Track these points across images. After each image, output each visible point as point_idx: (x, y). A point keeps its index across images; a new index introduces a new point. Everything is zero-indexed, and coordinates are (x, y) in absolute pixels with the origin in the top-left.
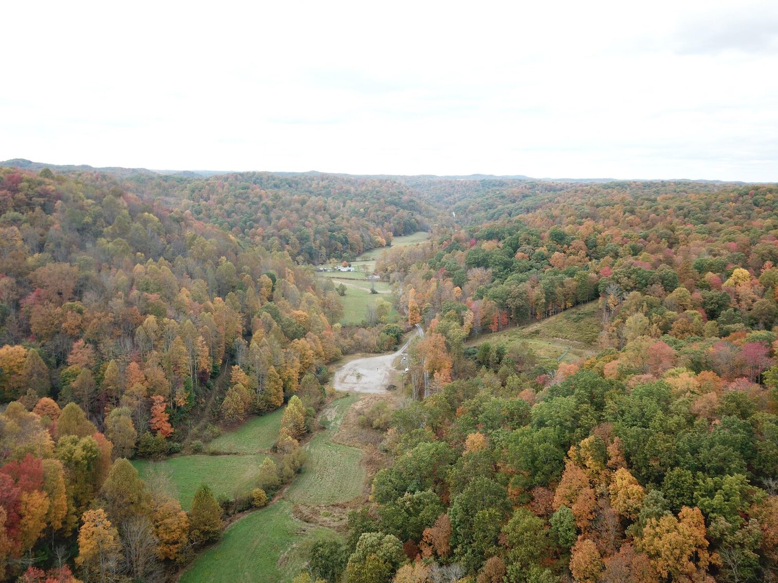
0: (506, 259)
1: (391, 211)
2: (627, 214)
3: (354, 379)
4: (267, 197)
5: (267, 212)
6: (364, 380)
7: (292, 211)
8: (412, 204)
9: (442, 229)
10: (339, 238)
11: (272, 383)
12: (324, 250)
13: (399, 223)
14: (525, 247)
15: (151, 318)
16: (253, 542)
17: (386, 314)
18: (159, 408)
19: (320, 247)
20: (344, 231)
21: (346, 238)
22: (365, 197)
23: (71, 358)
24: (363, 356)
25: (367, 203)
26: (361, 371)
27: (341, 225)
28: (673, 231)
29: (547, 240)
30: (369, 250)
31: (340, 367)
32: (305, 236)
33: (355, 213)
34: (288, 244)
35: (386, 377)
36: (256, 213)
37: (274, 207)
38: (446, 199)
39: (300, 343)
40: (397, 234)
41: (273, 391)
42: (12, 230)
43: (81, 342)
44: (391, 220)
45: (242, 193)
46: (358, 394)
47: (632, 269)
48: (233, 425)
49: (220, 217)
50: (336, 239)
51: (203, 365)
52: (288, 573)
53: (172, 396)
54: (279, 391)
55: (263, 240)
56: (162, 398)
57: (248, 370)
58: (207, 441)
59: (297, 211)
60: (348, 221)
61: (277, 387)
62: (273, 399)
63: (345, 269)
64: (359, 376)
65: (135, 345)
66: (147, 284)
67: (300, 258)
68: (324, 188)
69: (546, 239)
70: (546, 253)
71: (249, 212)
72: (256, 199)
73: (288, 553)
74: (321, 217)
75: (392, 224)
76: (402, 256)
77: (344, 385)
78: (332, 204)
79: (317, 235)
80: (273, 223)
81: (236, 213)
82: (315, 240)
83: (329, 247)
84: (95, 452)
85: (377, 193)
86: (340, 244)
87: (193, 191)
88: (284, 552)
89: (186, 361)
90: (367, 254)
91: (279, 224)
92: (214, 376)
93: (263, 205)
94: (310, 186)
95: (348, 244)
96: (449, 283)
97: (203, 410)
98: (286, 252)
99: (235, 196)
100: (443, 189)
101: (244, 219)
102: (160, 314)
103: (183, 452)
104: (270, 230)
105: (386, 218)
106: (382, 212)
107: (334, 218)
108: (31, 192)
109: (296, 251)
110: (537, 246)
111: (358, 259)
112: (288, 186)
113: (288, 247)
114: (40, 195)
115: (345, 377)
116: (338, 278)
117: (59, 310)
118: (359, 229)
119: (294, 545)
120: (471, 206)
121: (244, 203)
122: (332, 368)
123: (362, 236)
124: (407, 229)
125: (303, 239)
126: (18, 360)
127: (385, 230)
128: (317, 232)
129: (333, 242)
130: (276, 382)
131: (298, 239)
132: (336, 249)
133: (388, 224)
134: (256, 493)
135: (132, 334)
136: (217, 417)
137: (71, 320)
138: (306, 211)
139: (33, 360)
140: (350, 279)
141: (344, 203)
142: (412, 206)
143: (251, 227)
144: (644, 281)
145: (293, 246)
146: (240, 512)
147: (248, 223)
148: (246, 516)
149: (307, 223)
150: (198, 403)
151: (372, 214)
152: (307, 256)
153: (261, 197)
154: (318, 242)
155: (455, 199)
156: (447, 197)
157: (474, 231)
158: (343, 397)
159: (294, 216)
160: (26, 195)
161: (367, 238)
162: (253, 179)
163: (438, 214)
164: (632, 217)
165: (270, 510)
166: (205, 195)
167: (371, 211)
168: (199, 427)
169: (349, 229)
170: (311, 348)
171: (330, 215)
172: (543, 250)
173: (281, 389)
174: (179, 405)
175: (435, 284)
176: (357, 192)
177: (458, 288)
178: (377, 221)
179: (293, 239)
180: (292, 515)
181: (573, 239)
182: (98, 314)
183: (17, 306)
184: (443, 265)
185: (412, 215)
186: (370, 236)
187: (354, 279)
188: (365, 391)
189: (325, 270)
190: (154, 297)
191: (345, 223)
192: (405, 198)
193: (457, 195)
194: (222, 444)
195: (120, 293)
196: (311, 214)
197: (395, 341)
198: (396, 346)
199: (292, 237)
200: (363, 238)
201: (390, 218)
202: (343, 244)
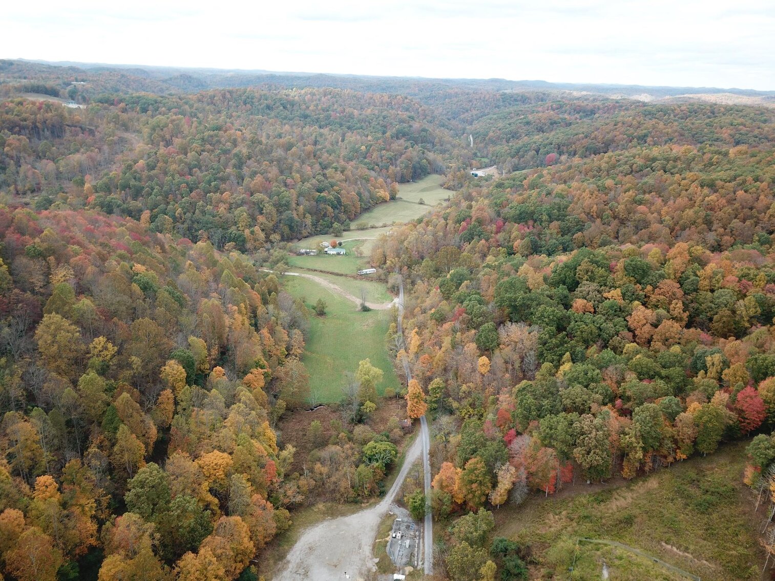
0: (560, 311)
1: (398, 150)
2: (706, 190)
4: (244, 139)
5: (239, 165)
7: (272, 161)
8: (424, 134)
9: (458, 173)
10: (329, 200)
12: (309, 220)
13: (407, 167)
14: (586, 287)
19: (304, 215)
20: (337, 188)
21: (339, 200)
22: (370, 123)
27: (333, 180)
29: (619, 276)
30: (367, 209)
32: (284, 202)
33: (355, 154)
34: (262, 214)
36: (225, 167)
37: (249, 157)
38: (462, 116)
40: (403, 180)
44: (398, 162)
45: (212, 136)
49: (177, 176)
50: (325, 200)
55: (230, 209)
59: (279, 161)
60: (343, 170)
63: (334, 251)
67: (275, 237)
68: (323, 110)
69: (620, 274)
70: (621, 302)
71: (215, 167)
72: (228, 146)
74: (309, 168)
75: (398, 168)
78: (329, 137)
79: (301, 199)
80: (245, 183)
81: (200, 169)
82: (297, 206)
83: (315, 213)
85: (384, 118)
86: (330, 208)
87: (154, 129)
90: (366, 219)
91: (251, 186)
93: (236, 155)
94: (308, 107)
95: (341, 205)
96: (470, 346)
98: (257, 229)
100: (459, 104)
101: (208, 178)
104: (240, 194)
105: (392, 161)
106: (388, 150)
109: (271, 225)
110: (605, 285)
111: (353, 225)
112: (282, 108)
113: (261, 219)
116: (321, 271)
118: (356, 183)
120: (491, 134)
121: (212, 152)
123: (359, 194)
124: (416, 173)
125: (281, 207)
127: (389, 180)
128: (300, 194)
129: (322, 206)
131: (274, 205)
132: (325, 215)
133: (394, 169)
138: (290, 161)
140: (337, 275)
141: (344, 135)
142: (423, 139)
143: (217, 189)
145: (269, 217)
147: (213, 184)
149: (289, 181)
151: (375, 155)
152: (286, 230)
153: (234, 143)
154: (301, 208)
155: (472, 116)
156: (464, 113)
157: (502, 206)
159: (274, 171)
161: (366, 195)
162: (243, 98)
163: (454, 146)
164: (713, 197)
166: (168, 137)
167: (374, 150)
169: (344, 184)
171: (320, 164)
172: (615, 295)
175: (450, 337)
176: (361, 117)
177: (485, 358)
179: (269, 208)
185: (423, 153)
186: (369, 192)
189: (307, 253)
191: (338, 174)
192: (416, 125)
193: (474, 112)
196: (297, 164)
199: (267, 205)
200: (360, 197)
201: (396, 160)
202: (334, 207)
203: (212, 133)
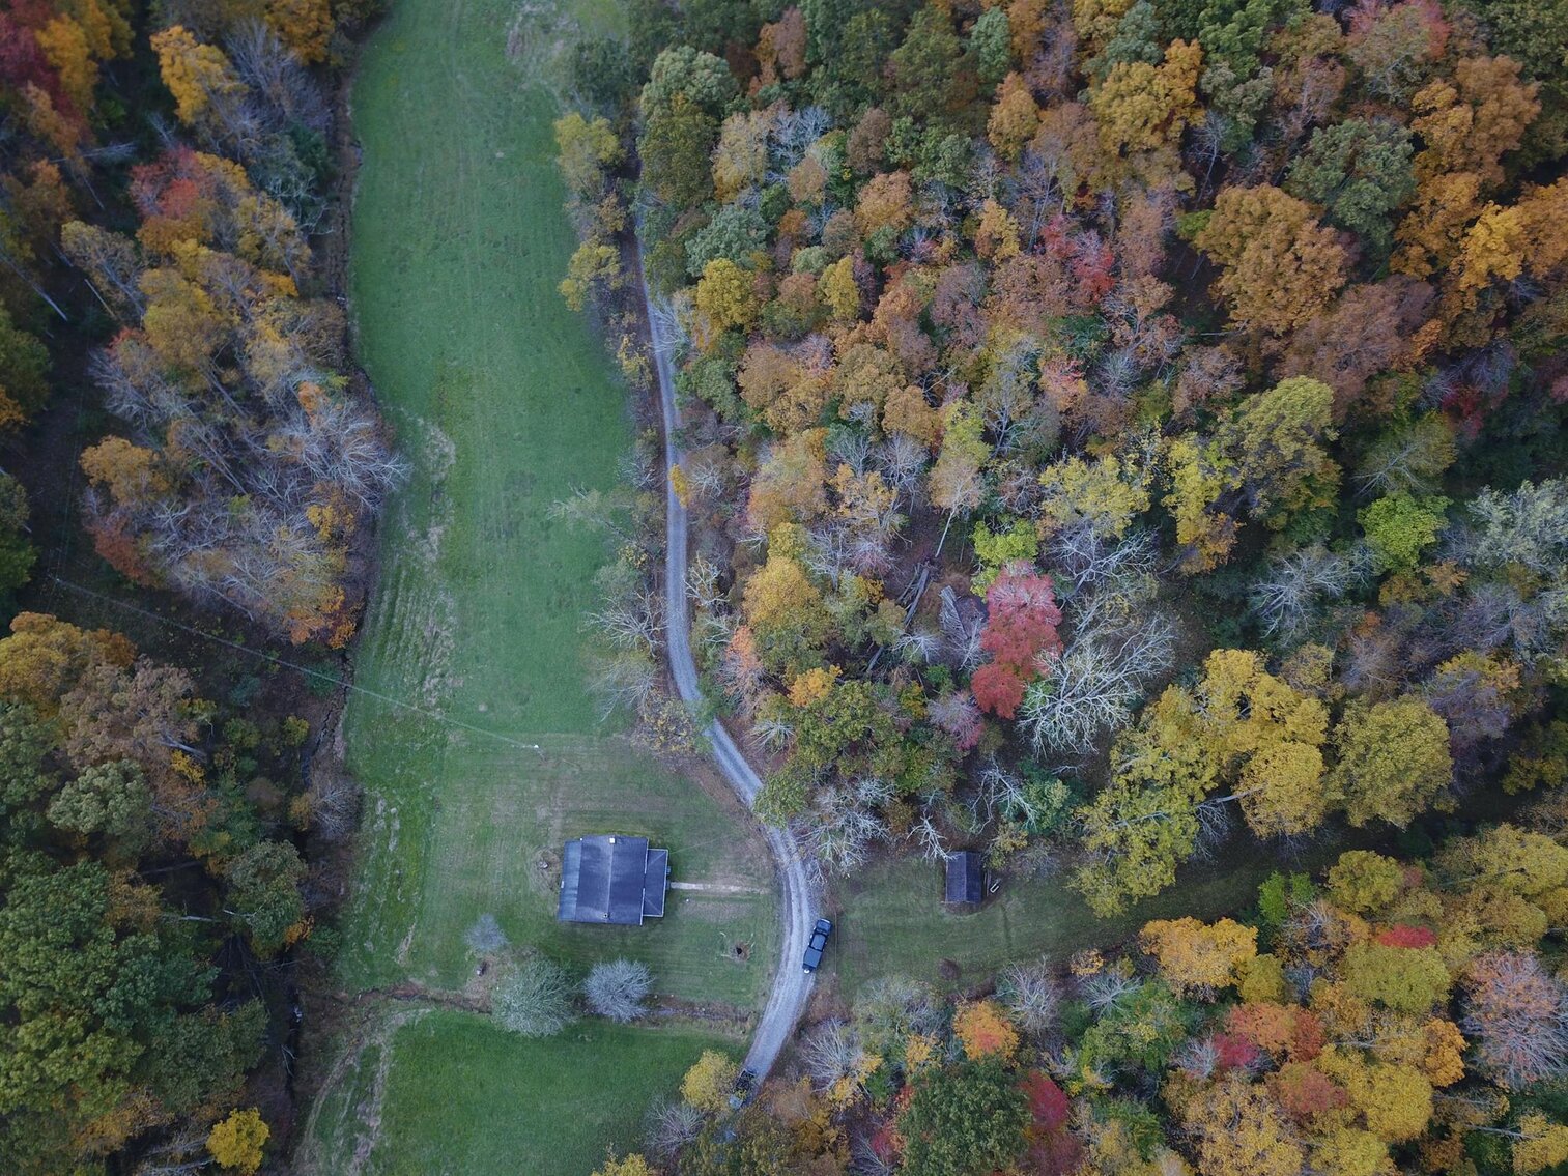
16: (451, 7)
52: (531, 69)
73: (520, 27)
88: (513, 26)
119: (527, 8)
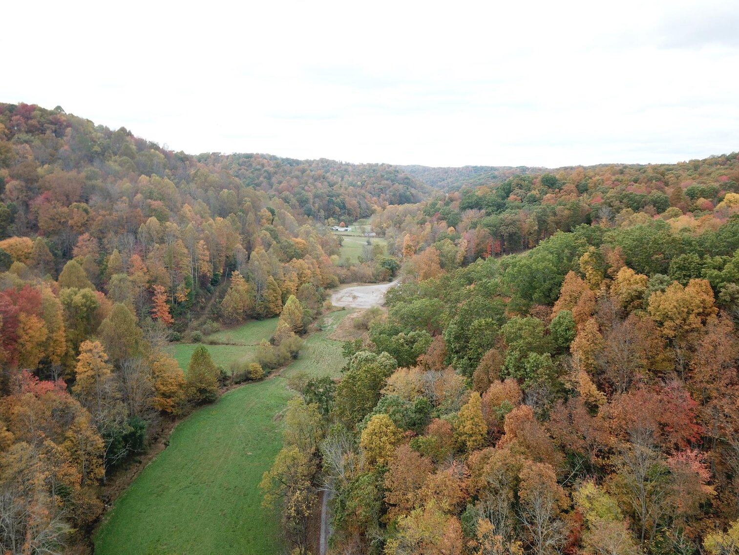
0: (499, 200)
1: (387, 184)
3: (351, 299)
4: (269, 165)
5: (269, 177)
6: (359, 300)
7: (292, 177)
8: (407, 180)
10: (337, 203)
11: (271, 291)
12: (322, 213)
13: (394, 195)
14: (517, 191)
15: (153, 219)
16: (250, 404)
17: (381, 253)
18: (161, 298)
19: (319, 210)
20: (342, 197)
21: (343, 203)
23: (75, 251)
24: (359, 285)
25: (364, 177)
26: (357, 294)
27: (339, 192)
28: (664, 176)
30: (365, 216)
31: (337, 291)
32: (304, 199)
33: (351, 184)
35: (380, 298)
36: (258, 179)
37: (275, 173)
38: (439, 184)
39: (297, 262)
41: (271, 298)
42: (24, 148)
43: (86, 236)
44: (387, 192)
45: (245, 162)
46: (353, 309)
47: (624, 194)
48: (232, 322)
50: (334, 203)
51: (204, 269)
53: (172, 290)
54: (277, 300)
56: (163, 289)
57: (247, 279)
58: (206, 334)
59: (297, 177)
60: (346, 189)
61: (275, 295)
62: (272, 305)
63: (343, 229)
64: (355, 297)
65: (137, 241)
66: (150, 193)
69: (538, 184)
70: (538, 195)
71: (252, 177)
72: (258, 167)
73: (283, 412)
74: (320, 184)
75: (388, 196)
76: (397, 214)
77: (340, 303)
78: (331, 177)
79: (316, 199)
80: (274, 187)
82: (314, 203)
83: (327, 210)
84: (94, 303)
85: (374, 171)
86: (338, 209)
88: (279, 412)
89: (186, 261)
90: (363, 220)
91: (280, 188)
92: (215, 282)
93: (265, 171)
95: (345, 209)
96: (444, 224)
97: (202, 308)
99: (239, 164)
100: (437, 174)
102: (162, 218)
103: (183, 341)
104: (272, 192)
105: (382, 190)
106: (379, 185)
107: (332, 186)
108: (43, 120)
110: (529, 190)
114: (52, 123)
115: (342, 298)
117: (65, 209)
118: (356, 197)
121: (247, 170)
122: (328, 291)
123: (359, 203)
124: (402, 199)
125: (302, 202)
126: (26, 250)
127: (381, 200)
128: (316, 196)
129: (332, 206)
130: (274, 290)
131: (298, 201)
132: (334, 213)
133: (384, 195)
134: (253, 366)
135: (135, 233)
136: (217, 316)
137: (77, 217)
138: (306, 178)
139: (40, 248)
140: (347, 236)
141: (342, 178)
142: (407, 182)
144: (636, 204)
145: (293, 207)
146: (236, 383)
148: (243, 386)
149: (306, 188)
150: (198, 302)
151: (369, 186)
153: (263, 166)
154: (317, 205)
155: (448, 183)
156: (441, 182)
158: (339, 311)
159: (294, 181)
160: (39, 122)
161: (364, 206)
165: (267, 383)
167: (368, 184)
168: (198, 322)
169: (347, 196)
170: (309, 268)
171: (328, 183)
172: (535, 192)
173: (279, 298)
174: (180, 300)
175: (430, 227)
177: (452, 228)
178: (373, 193)
179: (293, 201)
180: (288, 387)
181: (564, 184)
182: (103, 212)
183: (27, 205)
184: (436, 211)
185: (408, 189)
186: (366, 204)
187: (351, 236)
188: (360, 307)
190: (156, 204)
191: (342, 190)
192: (401, 176)
193: (450, 180)
194: (221, 337)
195: (124, 198)
196: (311, 181)
197: (390, 273)
198: (391, 278)
199: (292, 199)
200: (360, 204)
201: (385, 191)
202: (341, 209)
203: (245, 159)
